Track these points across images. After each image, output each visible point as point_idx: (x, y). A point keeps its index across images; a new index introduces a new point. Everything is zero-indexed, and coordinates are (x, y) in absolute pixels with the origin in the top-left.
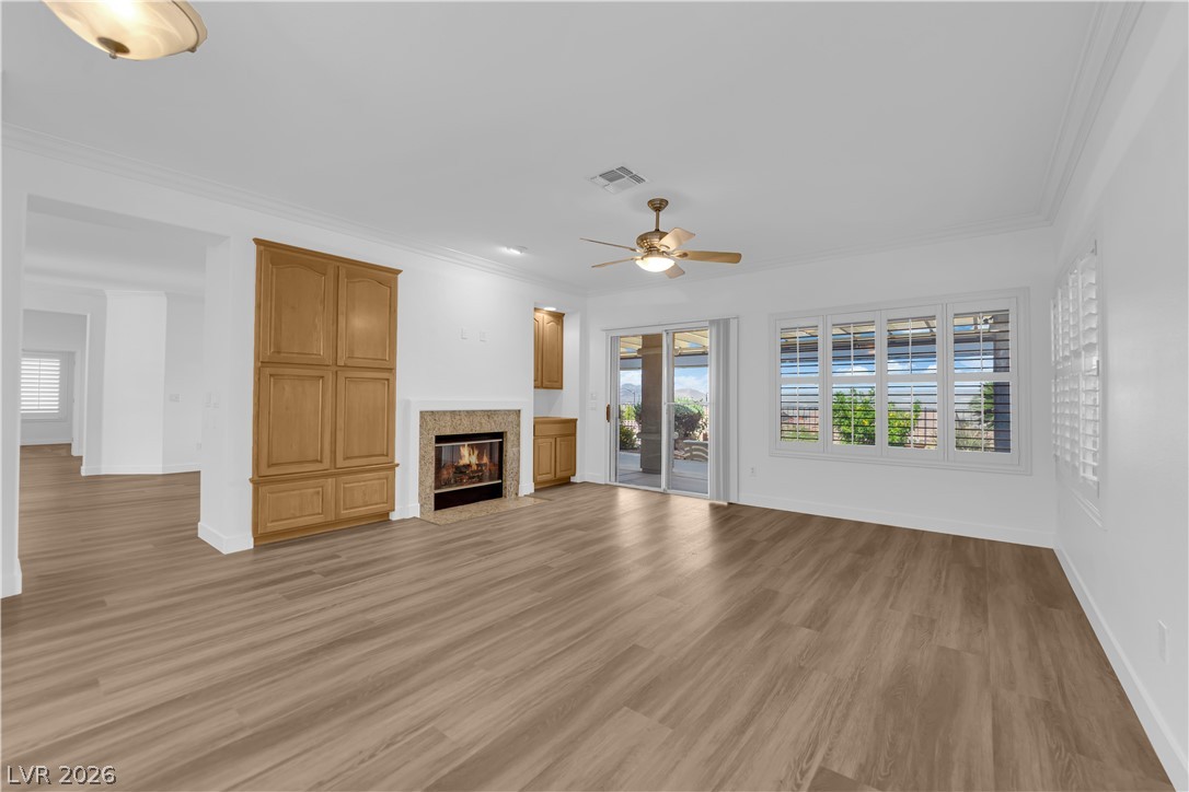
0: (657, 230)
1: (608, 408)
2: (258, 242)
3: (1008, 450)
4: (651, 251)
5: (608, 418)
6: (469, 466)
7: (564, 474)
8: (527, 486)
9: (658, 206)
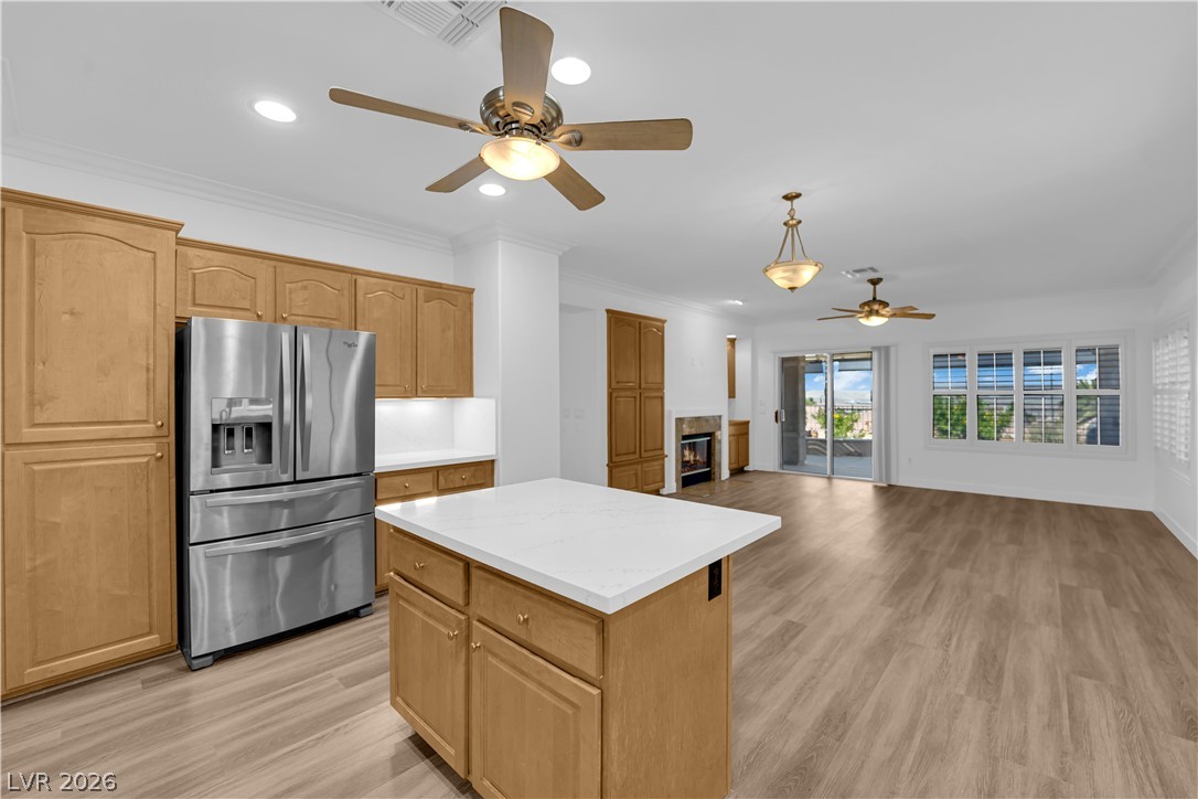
0: (874, 299)
1: (776, 413)
2: (608, 311)
3: (1118, 444)
4: (871, 313)
5: (776, 420)
6: (689, 462)
7: (741, 465)
8: (725, 474)
9: (875, 282)
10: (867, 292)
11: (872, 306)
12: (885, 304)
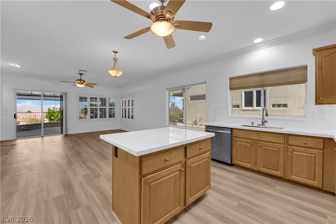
0: (81, 79)
1: (15, 115)
3: (115, 117)
5: (15, 118)
9: (81, 74)
10: (79, 77)
11: (81, 81)
12: (84, 81)
